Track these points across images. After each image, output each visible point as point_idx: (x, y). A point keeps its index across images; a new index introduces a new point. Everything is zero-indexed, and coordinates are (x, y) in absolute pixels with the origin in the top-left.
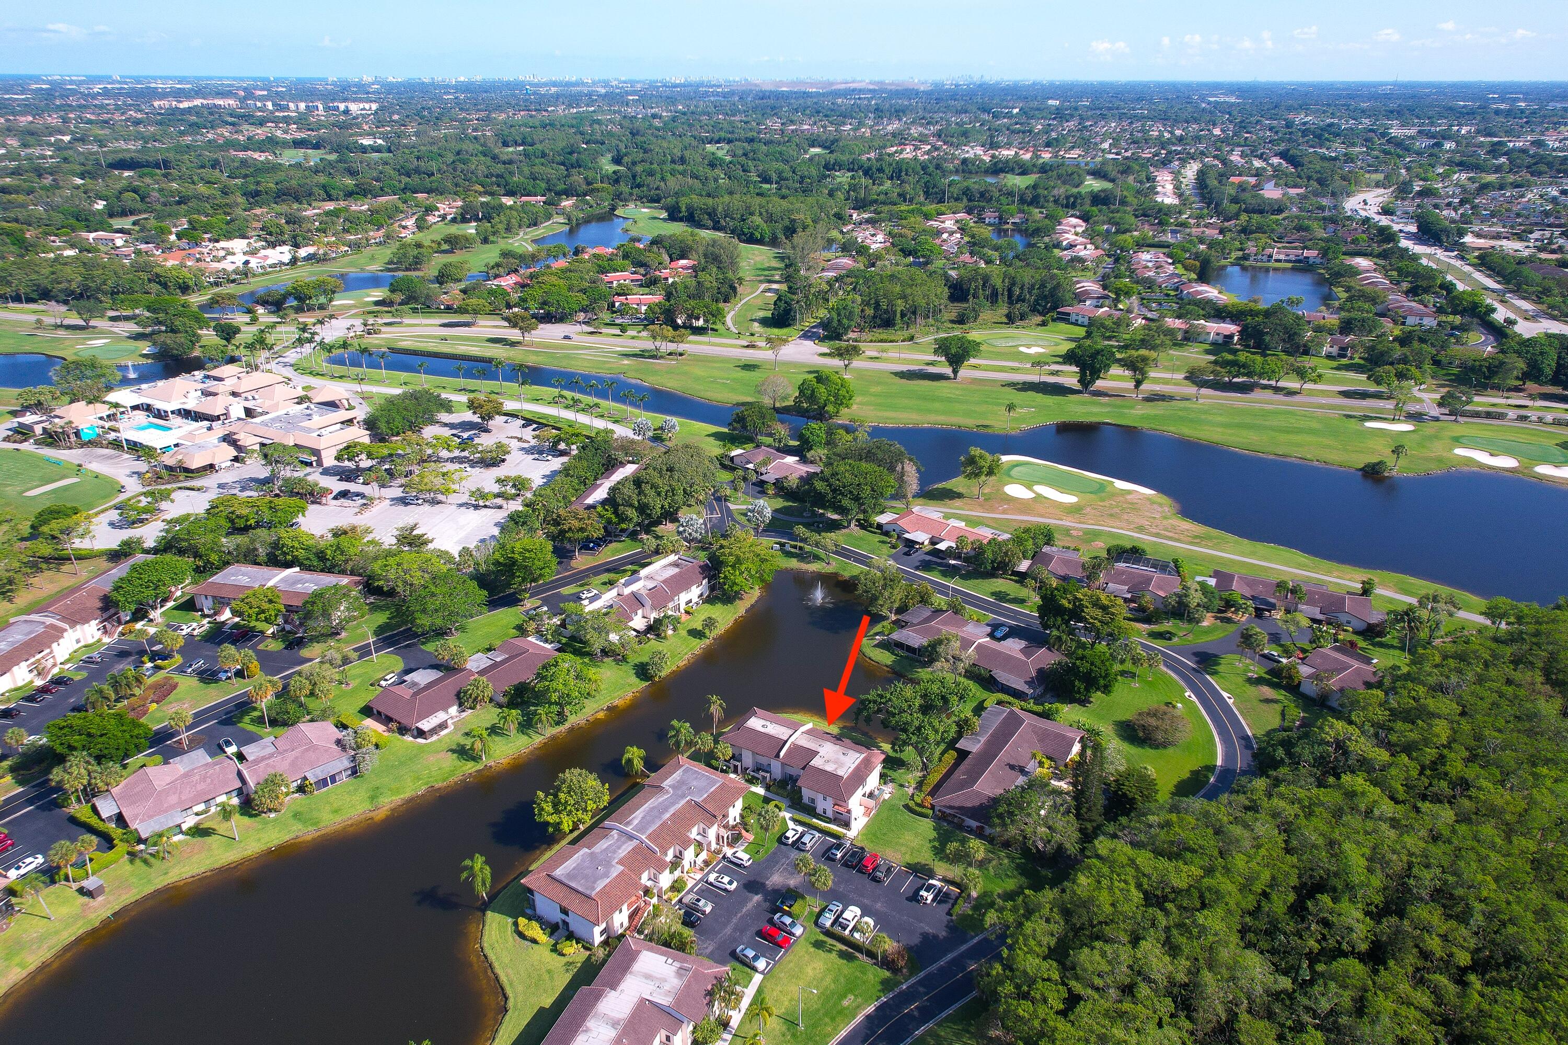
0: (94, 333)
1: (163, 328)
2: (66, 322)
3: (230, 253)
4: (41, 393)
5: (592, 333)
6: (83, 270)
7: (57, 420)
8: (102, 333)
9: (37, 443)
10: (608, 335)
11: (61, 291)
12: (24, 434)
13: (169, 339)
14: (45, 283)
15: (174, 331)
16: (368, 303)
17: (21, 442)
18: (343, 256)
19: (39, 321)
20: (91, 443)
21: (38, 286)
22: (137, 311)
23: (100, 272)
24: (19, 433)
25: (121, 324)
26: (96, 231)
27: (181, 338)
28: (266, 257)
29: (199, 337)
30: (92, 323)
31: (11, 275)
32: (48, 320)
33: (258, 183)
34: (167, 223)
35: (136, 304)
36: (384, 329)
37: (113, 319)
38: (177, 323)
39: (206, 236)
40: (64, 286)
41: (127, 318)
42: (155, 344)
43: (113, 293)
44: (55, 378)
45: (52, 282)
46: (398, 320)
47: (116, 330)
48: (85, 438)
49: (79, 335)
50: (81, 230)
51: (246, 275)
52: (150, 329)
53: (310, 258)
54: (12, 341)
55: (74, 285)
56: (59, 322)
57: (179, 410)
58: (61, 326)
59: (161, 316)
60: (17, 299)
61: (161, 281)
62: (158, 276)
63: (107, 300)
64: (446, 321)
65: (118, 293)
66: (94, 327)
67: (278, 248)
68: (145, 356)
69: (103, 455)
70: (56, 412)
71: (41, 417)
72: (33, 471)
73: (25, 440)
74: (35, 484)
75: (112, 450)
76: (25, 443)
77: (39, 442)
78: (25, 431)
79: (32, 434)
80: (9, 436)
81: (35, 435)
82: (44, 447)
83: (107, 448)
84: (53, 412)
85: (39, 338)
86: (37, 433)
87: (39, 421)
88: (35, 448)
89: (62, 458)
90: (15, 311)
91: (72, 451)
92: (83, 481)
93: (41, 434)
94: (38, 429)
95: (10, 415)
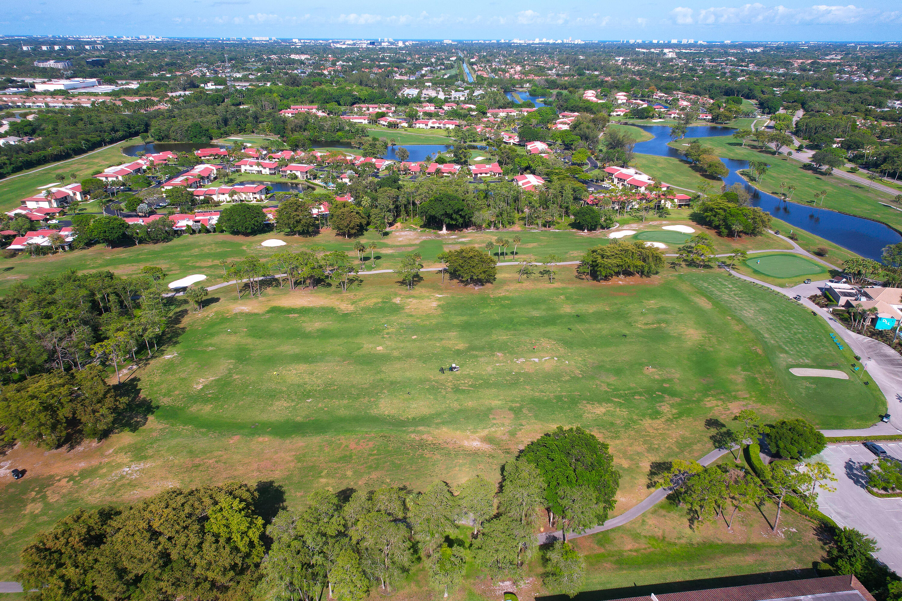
4: (865, 266)
7: (863, 299)
9: (836, 314)
12: (829, 300)
17: (822, 307)
19: (899, 198)
20: (881, 335)
24: (826, 296)
44: (885, 254)
48: (879, 326)
54: (869, 207)
60: (891, 175)
69: (886, 356)
70: (868, 290)
71: (852, 289)
72: (814, 344)
73: (826, 306)
74: (806, 361)
75: (898, 354)
76: (825, 309)
77: (837, 314)
78: (831, 297)
79: (835, 303)
80: (816, 296)
81: (837, 305)
82: (838, 320)
83: (895, 348)
84: (865, 290)
85: (891, 211)
86: (839, 304)
87: (848, 293)
88: (831, 319)
89: (846, 341)
90: (886, 184)
91: (861, 337)
92: (852, 380)
93: (843, 306)
94: (843, 300)
95: (828, 274)
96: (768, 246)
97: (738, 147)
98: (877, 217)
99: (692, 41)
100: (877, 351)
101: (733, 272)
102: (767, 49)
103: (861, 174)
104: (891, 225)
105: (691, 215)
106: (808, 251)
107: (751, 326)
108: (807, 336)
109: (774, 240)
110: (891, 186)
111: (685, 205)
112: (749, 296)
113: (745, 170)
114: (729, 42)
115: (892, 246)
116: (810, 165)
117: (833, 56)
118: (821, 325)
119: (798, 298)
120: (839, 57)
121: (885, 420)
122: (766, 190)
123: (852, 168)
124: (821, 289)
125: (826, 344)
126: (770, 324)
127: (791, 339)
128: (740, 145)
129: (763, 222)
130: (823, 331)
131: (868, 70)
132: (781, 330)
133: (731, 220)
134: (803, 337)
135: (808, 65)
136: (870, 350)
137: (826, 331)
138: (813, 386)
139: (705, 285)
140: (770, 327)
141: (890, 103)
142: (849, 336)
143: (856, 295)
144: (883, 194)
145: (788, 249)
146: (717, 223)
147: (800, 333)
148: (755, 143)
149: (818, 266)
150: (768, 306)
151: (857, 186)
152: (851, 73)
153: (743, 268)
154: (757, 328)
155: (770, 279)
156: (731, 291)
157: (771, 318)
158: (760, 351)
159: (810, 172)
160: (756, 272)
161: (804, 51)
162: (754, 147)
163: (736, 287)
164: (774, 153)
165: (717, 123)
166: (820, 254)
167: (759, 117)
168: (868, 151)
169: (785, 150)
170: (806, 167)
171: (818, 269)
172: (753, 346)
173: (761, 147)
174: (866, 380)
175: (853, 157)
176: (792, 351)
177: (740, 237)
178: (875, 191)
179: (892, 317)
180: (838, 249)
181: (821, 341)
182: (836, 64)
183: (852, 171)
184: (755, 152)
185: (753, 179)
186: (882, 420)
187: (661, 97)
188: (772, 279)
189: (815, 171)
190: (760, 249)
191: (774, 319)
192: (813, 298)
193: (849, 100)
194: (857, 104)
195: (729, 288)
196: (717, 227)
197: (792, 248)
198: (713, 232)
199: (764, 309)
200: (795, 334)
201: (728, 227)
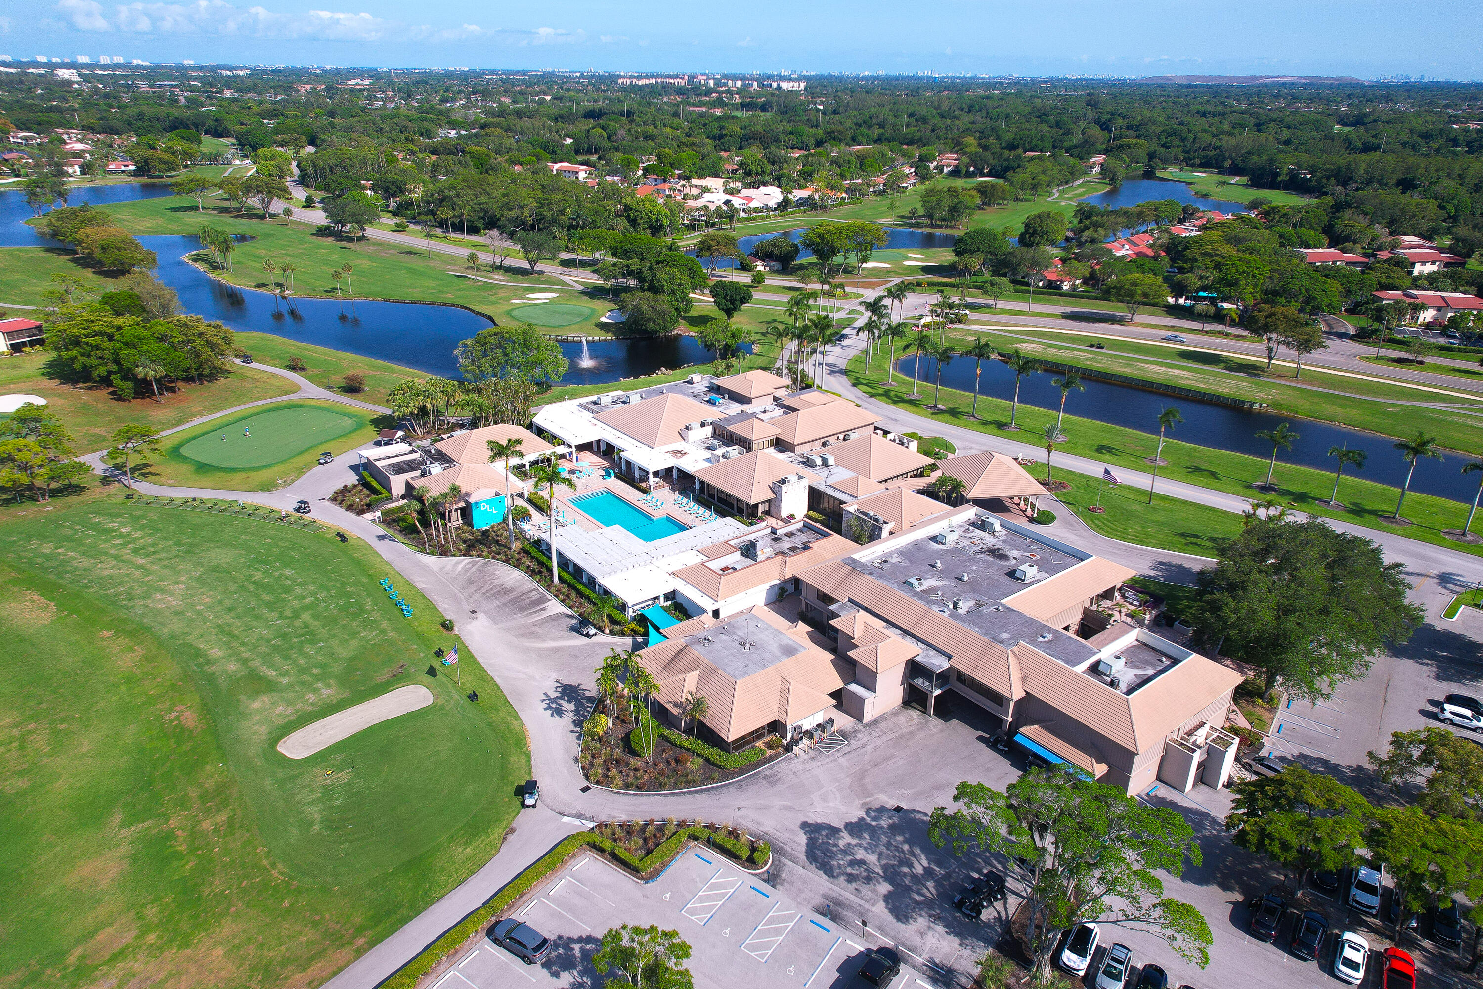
0: (538, 282)
1: (632, 283)
2: (508, 262)
3: (706, 190)
4: (428, 393)
5: (1400, 361)
6: (540, 195)
7: (436, 469)
8: (549, 283)
9: (391, 520)
10: (1437, 368)
11: (510, 220)
12: (374, 491)
13: (642, 301)
14: (494, 207)
15: (654, 289)
16: (911, 270)
17: (358, 512)
18: (840, 205)
19: (472, 258)
20: (487, 543)
21: (486, 211)
22: (597, 255)
23: (560, 197)
24: (364, 483)
25: (574, 271)
26: (561, 161)
27: (664, 301)
28: (749, 199)
29: (689, 302)
30: (539, 267)
31: (458, 196)
32: (484, 257)
33: (722, 128)
34: (634, 157)
35: (597, 243)
36: (972, 315)
37: (566, 263)
38: (662, 276)
39: (677, 172)
40: (515, 213)
41: (583, 264)
42: (622, 308)
43: (571, 227)
44: (462, 361)
45: (501, 208)
46: (990, 301)
47: (567, 279)
48: (483, 521)
49: (521, 283)
50: (547, 160)
51: (731, 218)
52: (611, 283)
53: (802, 202)
54: (433, 284)
55: (527, 213)
56: (498, 261)
57: (669, 471)
58: (500, 267)
59: (635, 263)
60: (458, 228)
61: (631, 216)
62: (627, 208)
63: (562, 236)
64: (1069, 309)
65: (576, 227)
66: (541, 273)
67: (762, 188)
68: (603, 327)
69: (506, 591)
70: (445, 446)
71: (414, 452)
72: (344, 627)
73: (369, 507)
74: (325, 692)
75: (526, 577)
76: (368, 516)
77: (394, 521)
78: (375, 484)
79: (386, 494)
80: (345, 490)
81: (390, 499)
82: (398, 536)
83: (517, 566)
84: (439, 445)
85: (468, 283)
86: (394, 494)
87: (407, 463)
88: (381, 537)
89: (420, 585)
90: (454, 242)
91: (448, 562)
92: (441, 701)
93: (403, 497)
94: (398, 484)
95: (371, 428)
96: (241, 397)
97: (192, 213)
98: (450, 297)
99: (120, 60)
100: (487, 587)
101: (143, 487)
102: (256, 73)
103: (414, 233)
104: (473, 307)
105: (50, 365)
106: (329, 388)
107: (174, 637)
108: (327, 608)
109: (257, 380)
110: (461, 244)
111: (32, 344)
112: (179, 544)
113: (202, 252)
114: (192, 62)
115: (469, 342)
116: (327, 228)
117: (359, 81)
118: (358, 563)
119: (303, 507)
120: (367, 82)
121: (529, 801)
122: (244, 281)
123: (397, 225)
124: (355, 468)
125: (375, 615)
126: (230, 610)
127: (284, 636)
128: (196, 208)
129: (212, 345)
130: (365, 580)
131: (409, 97)
132: (257, 617)
133: (128, 356)
134: (316, 617)
135: (322, 90)
136: (472, 589)
137: (371, 577)
138: (344, 776)
139: (47, 548)
140: (228, 618)
141: (441, 132)
142: (425, 568)
143: (423, 463)
144: (452, 259)
145: (286, 393)
146: (102, 371)
147: (307, 608)
148: (227, 204)
149: (350, 416)
150: (224, 557)
151: (410, 253)
152: (386, 100)
153: (169, 469)
154: (190, 639)
155: (239, 477)
156: (125, 545)
157: (233, 587)
158: (190, 717)
159: (330, 239)
160: (203, 468)
161: (316, 75)
162: (225, 210)
163: (142, 528)
164: (262, 217)
165: (150, 177)
166: (352, 388)
167: (237, 162)
168: (417, 194)
169: (277, 206)
170: (323, 232)
171: (348, 422)
172: (171, 710)
173: (239, 209)
174: (470, 683)
175: (398, 208)
176: (284, 674)
177: (172, 390)
178: (439, 255)
179: (497, 494)
180: (387, 370)
181: (361, 610)
182: (364, 90)
183: (400, 229)
184: (226, 218)
185: (215, 266)
186: (523, 805)
187: (26, 139)
188: (243, 475)
189: (339, 236)
190: (221, 409)
191: (243, 588)
192: (340, 497)
193: (381, 129)
194: (394, 135)
195: (121, 536)
196: (106, 381)
197: (295, 388)
198: (104, 393)
199: (216, 569)
200: (296, 615)
201: (127, 375)
